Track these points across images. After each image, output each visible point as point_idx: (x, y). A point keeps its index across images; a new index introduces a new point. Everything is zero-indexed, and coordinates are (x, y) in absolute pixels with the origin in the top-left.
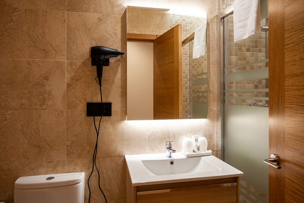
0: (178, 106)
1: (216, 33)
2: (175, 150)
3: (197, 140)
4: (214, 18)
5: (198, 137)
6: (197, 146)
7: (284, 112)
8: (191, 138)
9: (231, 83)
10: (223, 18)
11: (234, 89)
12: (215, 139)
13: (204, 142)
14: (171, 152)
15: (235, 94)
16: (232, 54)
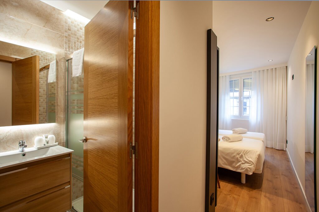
0: (36, 115)
1: (63, 68)
2: (27, 146)
3: (46, 137)
4: (62, 59)
5: (48, 135)
6: (46, 141)
7: (88, 116)
8: (43, 136)
9: (73, 100)
10: (68, 60)
11: (76, 104)
12: (62, 135)
13: (52, 138)
14: (23, 148)
15: (76, 107)
16: (74, 83)
